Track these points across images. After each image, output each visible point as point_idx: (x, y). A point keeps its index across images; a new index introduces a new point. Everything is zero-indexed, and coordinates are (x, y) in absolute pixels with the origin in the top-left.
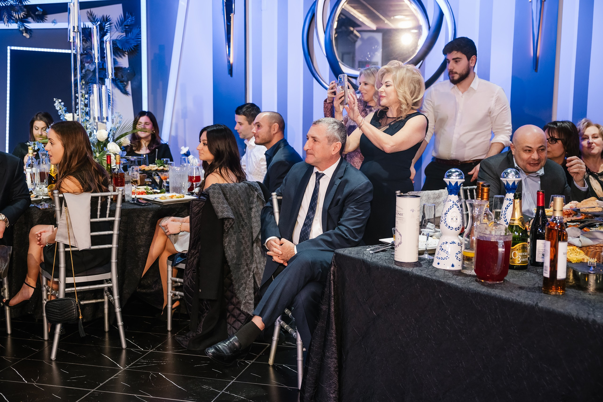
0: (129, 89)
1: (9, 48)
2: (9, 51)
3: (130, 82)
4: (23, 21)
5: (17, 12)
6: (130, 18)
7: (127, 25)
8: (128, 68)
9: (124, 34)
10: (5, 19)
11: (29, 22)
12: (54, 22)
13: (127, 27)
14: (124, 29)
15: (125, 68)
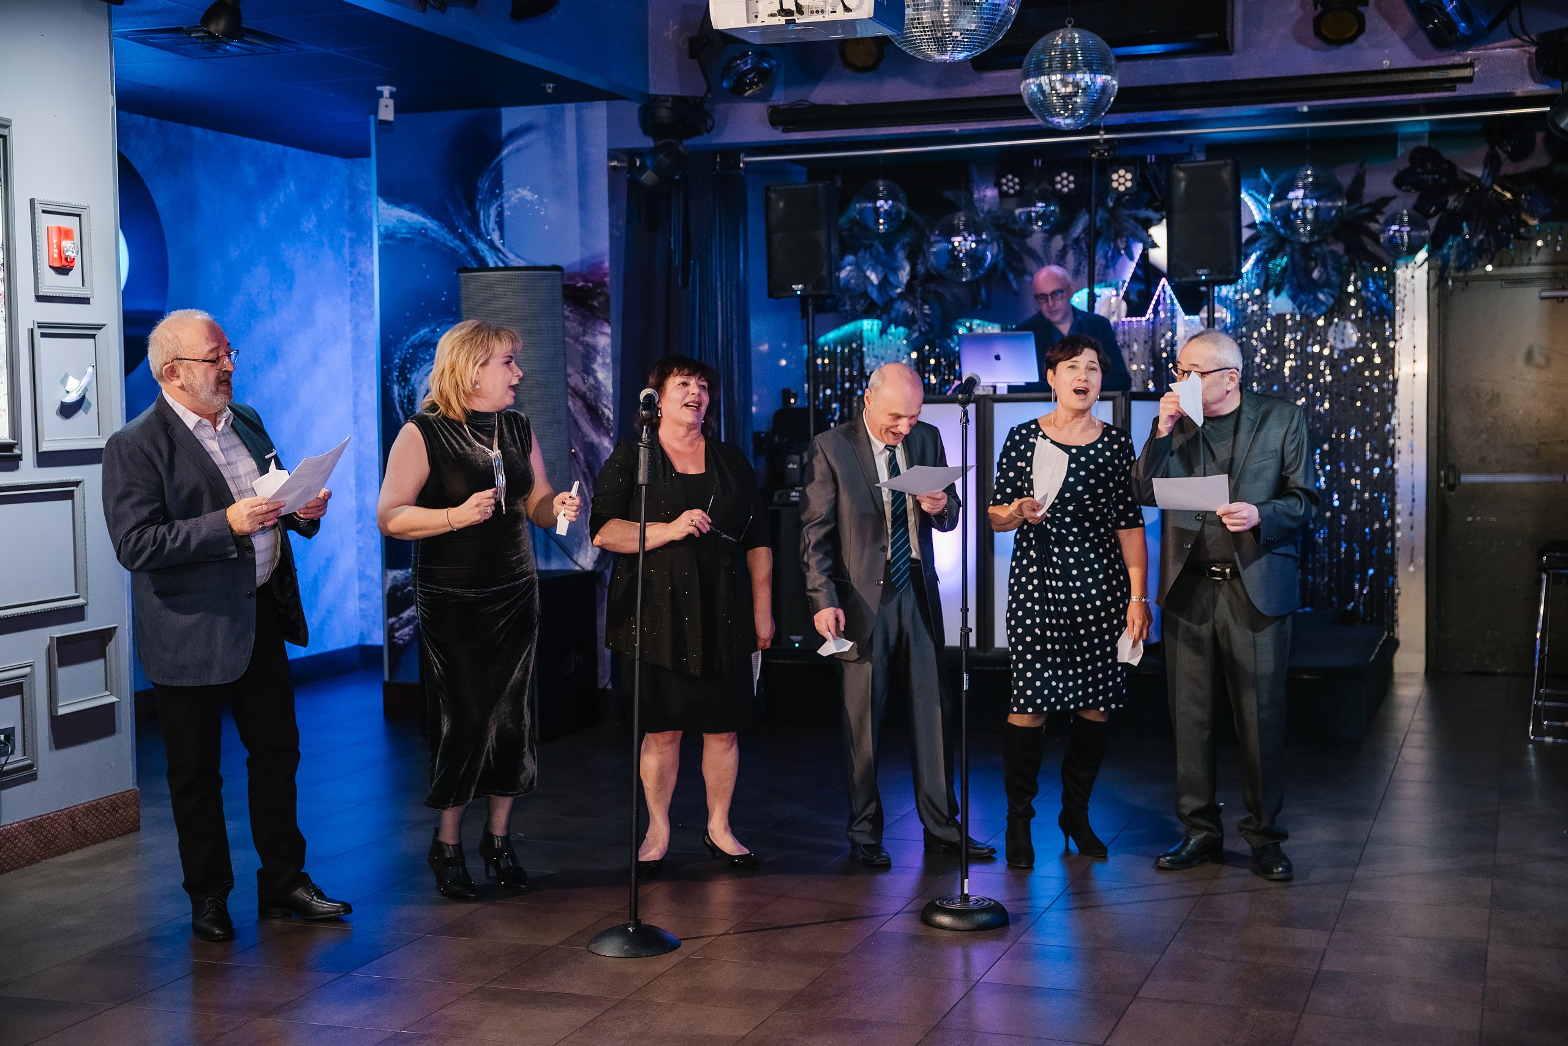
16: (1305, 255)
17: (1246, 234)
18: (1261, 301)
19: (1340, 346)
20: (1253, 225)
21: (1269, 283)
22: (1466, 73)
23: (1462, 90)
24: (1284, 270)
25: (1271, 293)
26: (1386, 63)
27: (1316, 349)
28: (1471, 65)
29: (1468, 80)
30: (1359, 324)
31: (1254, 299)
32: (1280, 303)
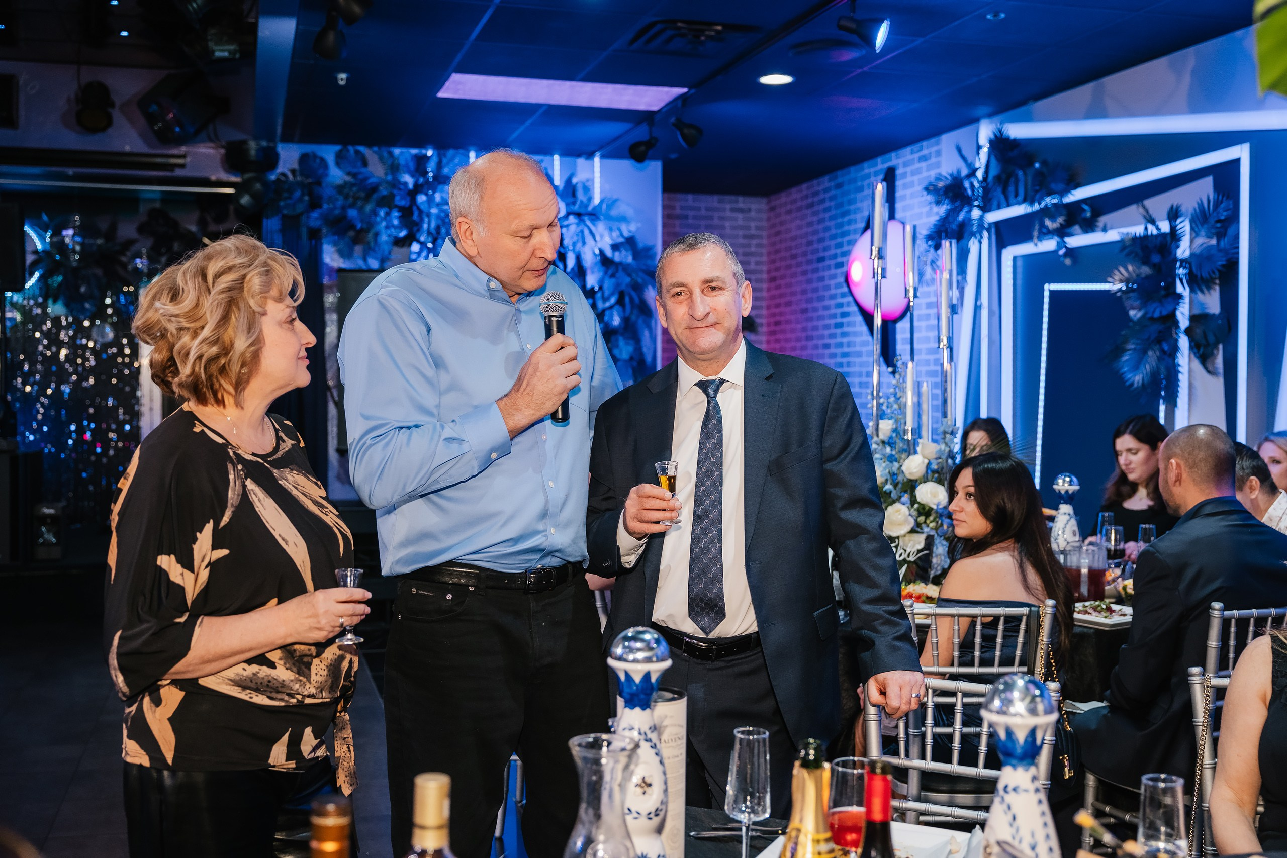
0: (1219, 361)
1: (1046, 286)
2: (1047, 294)
3: (1221, 347)
4: (1062, 232)
5: (1053, 218)
6: (1222, 205)
7: (1219, 221)
8: (1220, 314)
9: (1214, 242)
10: (1036, 233)
11: (1070, 235)
12: (1105, 229)
13: (1218, 225)
14: (1213, 231)
15: (1214, 315)
16: (74, 276)
17: (30, 258)
18: (44, 306)
19: (101, 340)
20: (36, 252)
21: (47, 292)
22: (181, 161)
23: (179, 172)
24: (60, 285)
25: (50, 302)
26: (127, 149)
27: (84, 341)
28: (184, 156)
29: (182, 166)
30: (114, 325)
31: (37, 305)
32: (56, 309)
